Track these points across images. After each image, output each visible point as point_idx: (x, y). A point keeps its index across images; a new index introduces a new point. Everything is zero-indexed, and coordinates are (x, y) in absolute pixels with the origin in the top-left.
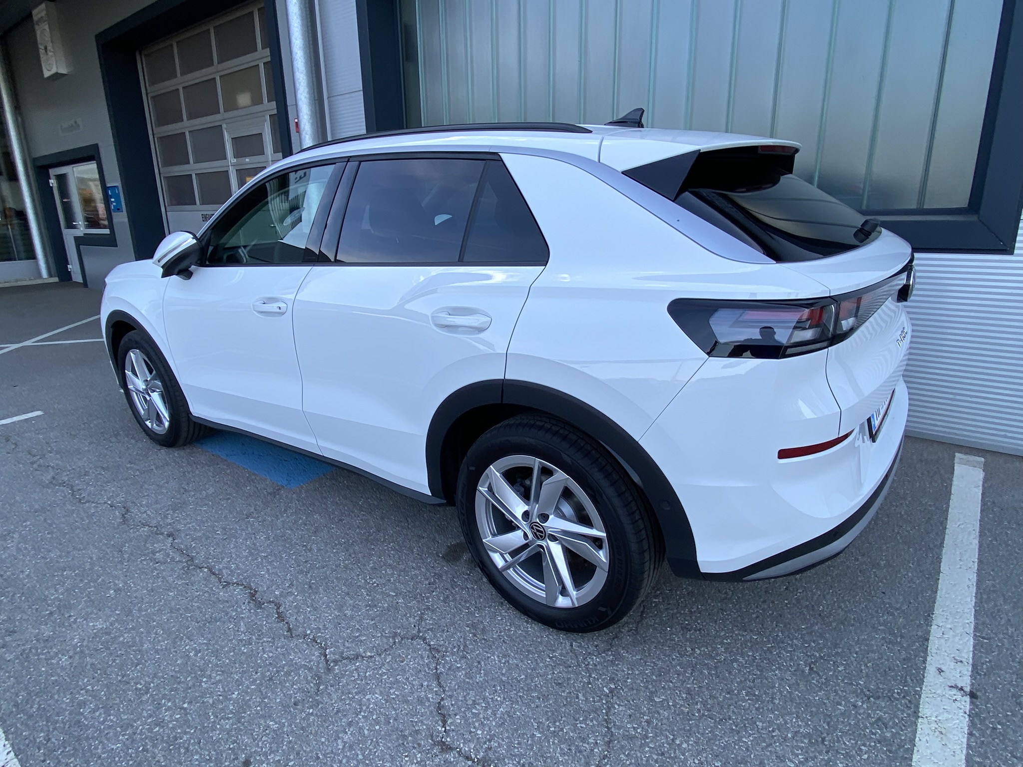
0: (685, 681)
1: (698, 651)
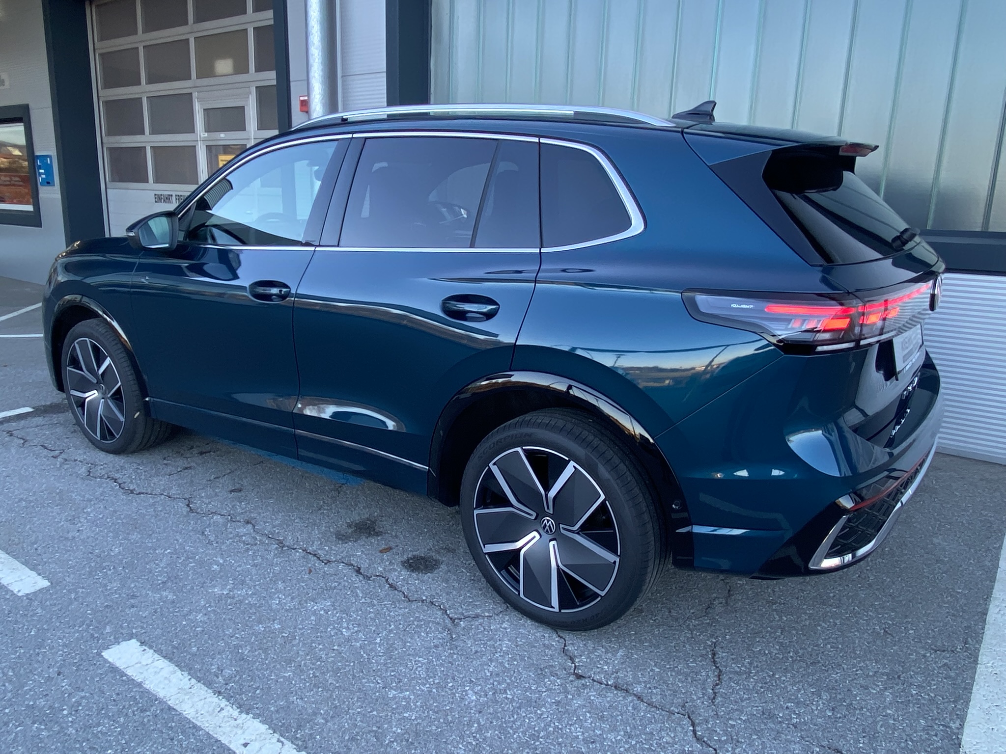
0: (776, 638)
1: (785, 619)
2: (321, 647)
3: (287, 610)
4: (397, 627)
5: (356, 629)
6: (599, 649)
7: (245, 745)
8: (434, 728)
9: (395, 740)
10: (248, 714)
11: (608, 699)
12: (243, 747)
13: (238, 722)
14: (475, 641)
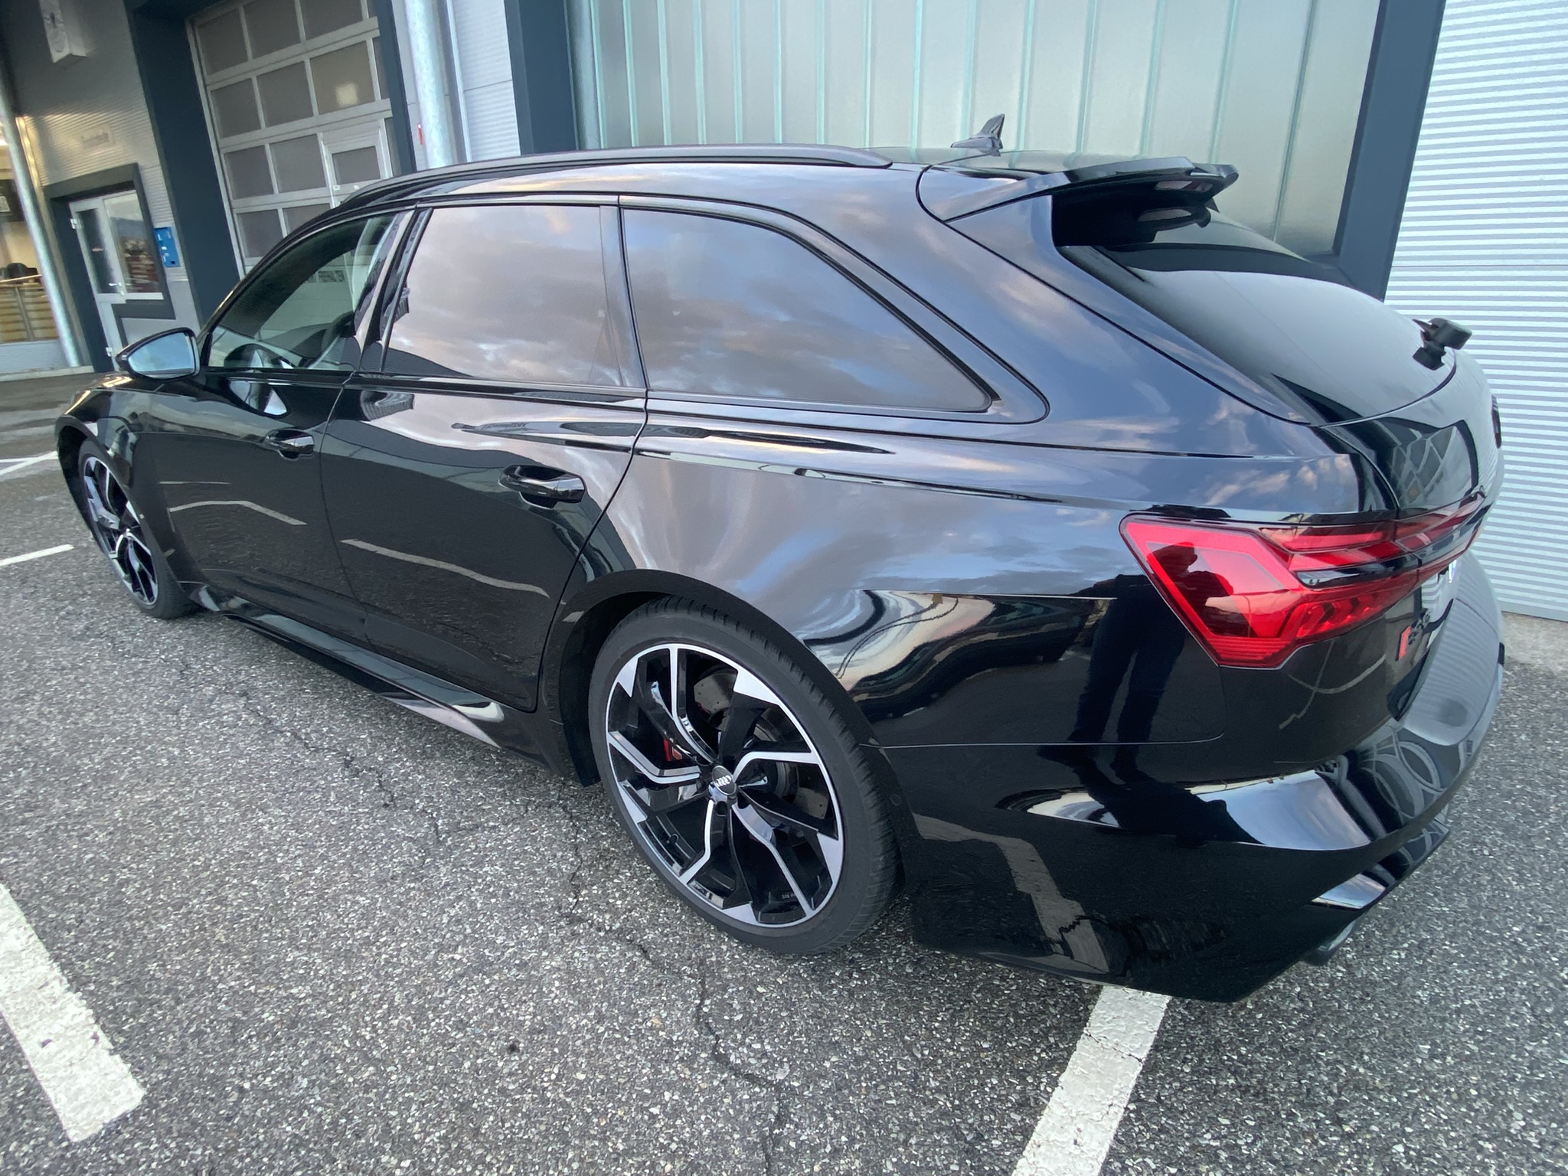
2: (235, 881)
3: (221, 826)
4: (355, 849)
5: (297, 852)
6: (622, 874)
7: (44, 1044)
8: (324, 1012)
9: (258, 1035)
10: (78, 990)
11: (599, 956)
12: (39, 1048)
13: (58, 1005)
14: (454, 866)
